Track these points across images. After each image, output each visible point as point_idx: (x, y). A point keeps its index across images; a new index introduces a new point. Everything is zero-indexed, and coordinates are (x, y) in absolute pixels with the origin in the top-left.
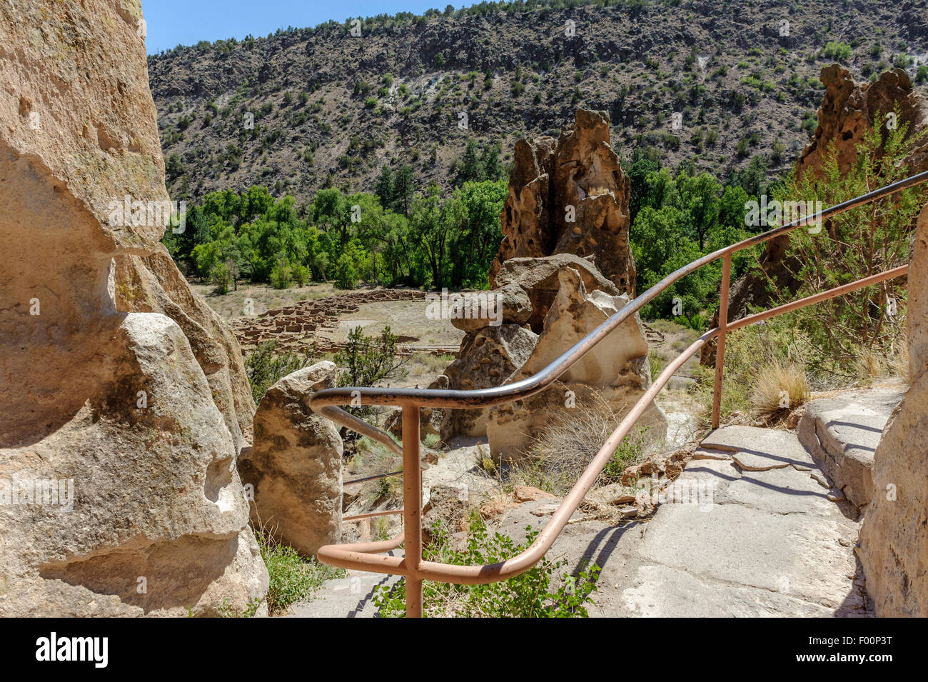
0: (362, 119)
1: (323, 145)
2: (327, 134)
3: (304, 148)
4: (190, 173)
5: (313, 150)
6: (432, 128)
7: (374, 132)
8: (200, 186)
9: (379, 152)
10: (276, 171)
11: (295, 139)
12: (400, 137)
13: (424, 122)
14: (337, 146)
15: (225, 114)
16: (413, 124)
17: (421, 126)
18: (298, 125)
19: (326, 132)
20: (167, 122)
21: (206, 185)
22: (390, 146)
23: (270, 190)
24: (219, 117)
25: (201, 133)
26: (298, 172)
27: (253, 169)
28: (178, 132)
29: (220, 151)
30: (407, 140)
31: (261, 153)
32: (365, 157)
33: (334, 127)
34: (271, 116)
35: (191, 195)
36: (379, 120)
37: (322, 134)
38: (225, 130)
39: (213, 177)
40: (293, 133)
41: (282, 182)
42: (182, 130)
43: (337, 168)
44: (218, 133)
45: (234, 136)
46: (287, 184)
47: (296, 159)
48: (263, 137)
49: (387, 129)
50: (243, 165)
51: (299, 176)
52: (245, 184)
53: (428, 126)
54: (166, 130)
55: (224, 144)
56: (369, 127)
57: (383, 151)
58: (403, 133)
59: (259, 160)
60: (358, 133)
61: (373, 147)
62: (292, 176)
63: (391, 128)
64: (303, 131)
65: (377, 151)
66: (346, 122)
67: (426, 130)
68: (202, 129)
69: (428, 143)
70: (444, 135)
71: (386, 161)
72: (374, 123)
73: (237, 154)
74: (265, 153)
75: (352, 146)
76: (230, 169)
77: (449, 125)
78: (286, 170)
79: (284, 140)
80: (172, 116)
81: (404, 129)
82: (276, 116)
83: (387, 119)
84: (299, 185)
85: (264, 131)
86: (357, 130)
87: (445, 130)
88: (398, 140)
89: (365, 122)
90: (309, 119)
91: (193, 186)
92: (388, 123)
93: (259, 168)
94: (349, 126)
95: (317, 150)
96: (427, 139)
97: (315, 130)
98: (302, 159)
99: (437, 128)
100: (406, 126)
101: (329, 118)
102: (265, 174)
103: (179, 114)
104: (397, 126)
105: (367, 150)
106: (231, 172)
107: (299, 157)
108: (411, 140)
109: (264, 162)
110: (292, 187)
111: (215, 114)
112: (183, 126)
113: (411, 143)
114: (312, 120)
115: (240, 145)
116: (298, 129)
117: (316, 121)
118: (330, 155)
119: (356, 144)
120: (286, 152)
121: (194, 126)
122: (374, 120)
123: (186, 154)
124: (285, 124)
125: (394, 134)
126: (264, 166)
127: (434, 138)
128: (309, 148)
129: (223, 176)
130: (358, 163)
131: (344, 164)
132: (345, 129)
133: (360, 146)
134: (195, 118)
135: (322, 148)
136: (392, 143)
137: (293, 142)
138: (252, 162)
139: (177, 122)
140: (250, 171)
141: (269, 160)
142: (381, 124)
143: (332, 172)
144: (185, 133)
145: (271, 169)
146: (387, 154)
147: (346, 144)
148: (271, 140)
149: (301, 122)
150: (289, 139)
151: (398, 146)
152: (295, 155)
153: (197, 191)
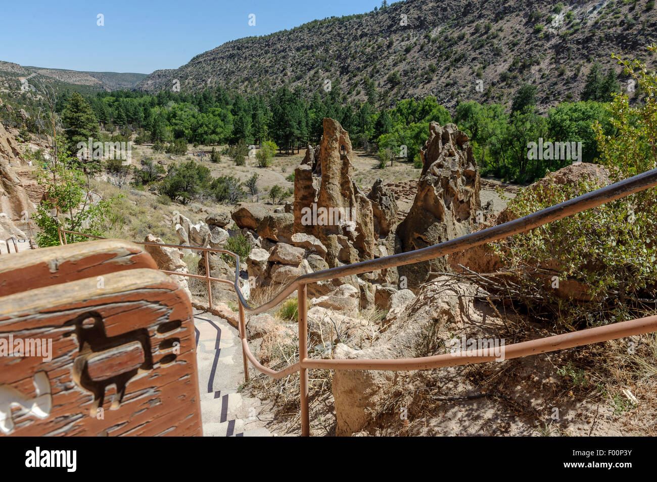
0: (527, 43)
1: (493, 63)
2: (498, 55)
3: (479, 66)
4: (403, 83)
5: (484, 68)
6: (583, 48)
7: (534, 52)
8: (406, 93)
9: (534, 69)
10: (455, 83)
11: (474, 59)
12: (554, 56)
13: (578, 43)
14: (503, 64)
15: (434, 41)
16: (569, 45)
17: (574, 47)
18: (479, 48)
19: (497, 53)
20: (399, 48)
21: (409, 92)
22: (544, 65)
23: (447, 97)
24: (431, 44)
25: (417, 55)
26: (470, 85)
27: (440, 82)
28: (404, 55)
29: (424, 68)
30: (560, 59)
31: (448, 70)
32: (521, 72)
33: (505, 49)
34: (463, 42)
35: (399, 98)
36: (540, 43)
37: (494, 55)
38: (431, 53)
39: (414, 87)
40: (474, 55)
41: (456, 91)
42: (407, 53)
43: (498, 82)
44: (426, 56)
45: (436, 58)
46: (459, 93)
47: (470, 75)
48: (453, 57)
49: (546, 50)
50: (435, 78)
51: (468, 88)
52: (433, 92)
53: (580, 46)
54: (397, 54)
55: (428, 63)
56: (531, 49)
57: (537, 68)
58: (558, 53)
59: (446, 76)
60: (521, 54)
61: (530, 65)
62: (464, 87)
63: (550, 48)
64: (480, 53)
65: (533, 67)
66: (515, 45)
67: (578, 49)
68: (418, 52)
69: (576, 61)
70: (593, 54)
71: (538, 76)
72: (536, 45)
73: (433, 71)
74: (451, 70)
75: (514, 64)
76: (426, 81)
77: (599, 45)
78: (462, 82)
79: (466, 60)
80: (403, 44)
81: (558, 49)
82: (466, 42)
83: (548, 41)
84: (468, 93)
85: (455, 54)
86: (522, 51)
87: (595, 49)
88: (553, 58)
89: (529, 44)
90: (487, 44)
91: (402, 93)
92: (548, 45)
93: (444, 81)
94: (516, 48)
95: (488, 67)
96: (576, 58)
97: (489, 52)
98: (475, 74)
99: (588, 47)
100: (562, 47)
101: (503, 42)
102: (447, 85)
103: (407, 42)
104: (555, 47)
105: (524, 67)
106: (426, 83)
107: (473, 73)
108: (563, 58)
109: (448, 77)
110: (462, 95)
111: (429, 42)
112: (408, 50)
113: (562, 61)
114: (489, 45)
115: (437, 64)
116: (478, 51)
117: (492, 45)
118: (496, 71)
119: (517, 63)
120: (465, 69)
121: (414, 50)
122: (536, 43)
123: (404, 71)
124: (471, 47)
125: (551, 53)
126: (448, 79)
127: (584, 56)
128: (482, 65)
129: (421, 86)
130: (515, 78)
131: (504, 78)
132: (512, 51)
133: (520, 64)
134: (416, 45)
135: (492, 66)
136: (547, 61)
137: (472, 62)
138: (441, 77)
139: (404, 48)
140: (438, 83)
141: (453, 75)
142: (542, 46)
143: (493, 84)
144: (408, 55)
145: (452, 82)
146: (540, 70)
147: (511, 61)
148: (457, 60)
149: (482, 46)
150: (469, 59)
151: (551, 64)
152: (471, 71)
153: (403, 96)
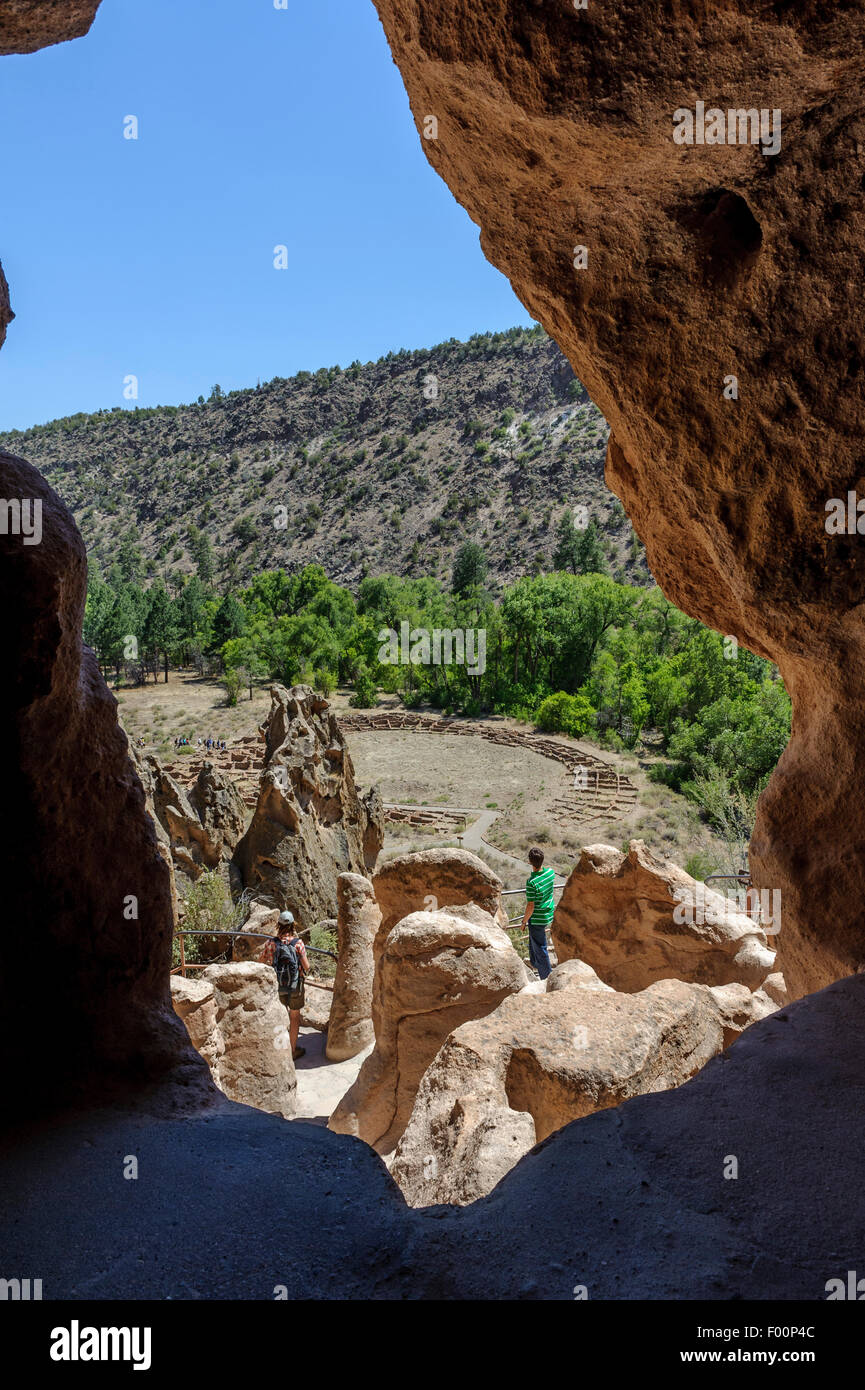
0: (468, 470)
1: (417, 503)
2: (423, 489)
3: (394, 508)
4: (264, 538)
5: (403, 511)
6: (551, 481)
7: (479, 487)
8: (269, 555)
9: (483, 513)
10: (356, 538)
11: (384, 496)
12: (511, 493)
13: (543, 473)
14: (433, 505)
15: (313, 464)
16: (529, 476)
17: (538, 479)
18: (391, 478)
19: (422, 487)
20: (251, 473)
21: (276, 555)
22: (497, 506)
23: (345, 562)
24: (307, 467)
25: (285, 486)
26: (381, 541)
27: (329, 536)
28: (261, 485)
29: (299, 511)
30: (519, 497)
31: (342, 515)
32: (463, 519)
33: (433, 480)
34: (363, 466)
35: (258, 566)
36: (487, 471)
37: (417, 489)
38: (309, 485)
39: (285, 545)
40: (383, 489)
41: (359, 552)
42: (265, 483)
43: (428, 535)
44: (301, 488)
45: (319, 492)
46: (365, 555)
47: (380, 523)
48: (349, 493)
49: (497, 482)
50: (320, 529)
51: (380, 546)
52: (318, 554)
53: (546, 478)
54: (248, 483)
55: (306, 502)
56: (474, 481)
57: (487, 511)
58: (515, 488)
59: (339, 525)
60: (460, 488)
61: (475, 507)
62: (372, 545)
63: (502, 480)
64: (394, 487)
65: (480, 511)
66: (448, 473)
67: (544, 483)
68: (287, 481)
69: (544, 501)
70: (566, 491)
71: (490, 525)
72: (481, 475)
73: (316, 516)
74: (347, 515)
75: (450, 506)
76: (305, 534)
77: (573, 477)
78: (367, 536)
79: (371, 497)
80: (257, 465)
81: (516, 482)
82: (369, 467)
83: (498, 469)
84: (380, 555)
85: (351, 486)
86: (460, 484)
87: (567, 483)
88: (508, 497)
89: (470, 473)
90: (404, 470)
91: (263, 555)
92: (499, 475)
93: (337, 535)
94: (450, 479)
95: (408, 510)
96: (543, 497)
97: (409, 484)
98: (389, 521)
99: (557, 480)
100: (520, 478)
101: (429, 468)
102: (343, 541)
103: (265, 463)
104: (509, 478)
105: (467, 510)
106: (305, 539)
107: (385, 520)
108: (524, 496)
109: (344, 527)
110: (370, 558)
111: (304, 463)
112: (267, 478)
113: (522, 501)
114: (407, 472)
115: (322, 504)
116: (389, 483)
117: (411, 474)
118: (423, 517)
119: (455, 503)
120: (371, 513)
121: (279, 478)
122: (480, 471)
123: (263, 515)
124: (377, 475)
125: (504, 489)
126: (344, 531)
127: (554, 494)
128: (398, 507)
129: (296, 543)
130: (454, 528)
131: (436, 529)
132: (445, 483)
133: (460, 505)
134: (281, 468)
135: (415, 508)
136: (501, 501)
137: (381, 501)
138: (331, 526)
139: (261, 473)
140: (326, 538)
141: (351, 523)
142: (490, 476)
143: (420, 540)
144: (268, 486)
145: (351, 536)
146: (492, 516)
147: (444, 500)
148: (356, 498)
149: (395, 475)
150: (377, 496)
151: (507, 505)
152: (380, 517)
153: (265, 562)
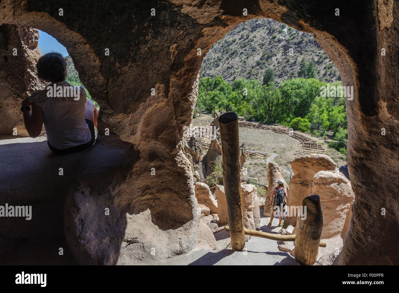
0: (269, 44)
1: (252, 55)
2: (254, 51)
3: (245, 57)
4: (204, 67)
5: (247, 58)
6: (298, 47)
7: (273, 49)
8: (205, 73)
9: (274, 58)
10: (232, 67)
11: (242, 53)
13: (295, 44)
14: (257, 56)
16: (291, 45)
17: (294, 46)
19: (254, 50)
21: (207, 72)
22: (279, 56)
23: (229, 75)
26: (240, 68)
27: (224, 66)
29: (215, 58)
30: (287, 53)
31: (228, 60)
32: (267, 61)
33: (258, 48)
34: (235, 43)
35: (202, 76)
36: (276, 44)
37: (252, 51)
38: (218, 50)
39: (210, 69)
40: (241, 51)
41: (233, 72)
43: (255, 66)
45: (221, 52)
46: (235, 72)
47: (240, 62)
48: (230, 52)
49: (279, 48)
50: (221, 64)
51: (240, 70)
52: (220, 72)
53: (296, 46)
55: (217, 55)
56: (272, 48)
57: (275, 58)
58: (285, 50)
59: (227, 63)
60: (267, 50)
61: (271, 56)
62: (237, 69)
63: (281, 47)
64: (245, 50)
65: (273, 58)
66: (263, 45)
67: (296, 48)
70: (303, 50)
71: (276, 62)
72: (274, 46)
73: (220, 60)
74: (230, 60)
75: (263, 56)
76: (216, 66)
77: (306, 45)
78: (236, 66)
79: (237, 54)
81: (286, 48)
82: (237, 44)
83: (280, 43)
84: (239, 73)
85: (231, 50)
86: (267, 49)
87: (304, 48)
88: (283, 53)
89: (270, 45)
90: (248, 45)
92: (280, 45)
93: (226, 66)
94: (264, 47)
95: (249, 58)
97: (250, 49)
98: (243, 61)
99: (301, 47)
100: (287, 46)
101: (257, 44)
102: (228, 68)
104: (284, 46)
105: (269, 57)
106: (216, 67)
107: (242, 61)
109: (228, 63)
110: (237, 73)
115: (222, 56)
116: (243, 49)
117: (251, 46)
118: (254, 60)
119: (265, 55)
120: (237, 59)
122: (274, 44)
124: (239, 46)
125: (282, 50)
126: (228, 65)
127: (299, 51)
128: (246, 57)
129: (213, 69)
130: (264, 63)
131: (258, 64)
132: (262, 48)
133: (266, 56)
135: (251, 57)
136: (280, 54)
137: (240, 55)
138: (224, 63)
140: (223, 67)
141: (231, 62)
142: (277, 46)
143: (253, 67)
145: (230, 66)
146: (277, 59)
147: (261, 54)
148: (232, 54)
149: (245, 46)
150: (239, 53)
151: (282, 55)
152: (240, 60)
153: (204, 74)
